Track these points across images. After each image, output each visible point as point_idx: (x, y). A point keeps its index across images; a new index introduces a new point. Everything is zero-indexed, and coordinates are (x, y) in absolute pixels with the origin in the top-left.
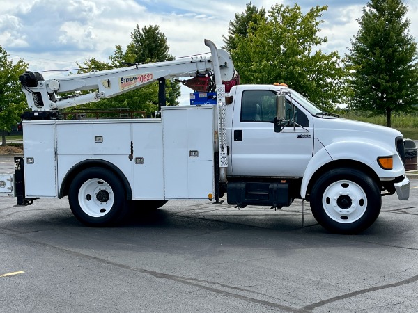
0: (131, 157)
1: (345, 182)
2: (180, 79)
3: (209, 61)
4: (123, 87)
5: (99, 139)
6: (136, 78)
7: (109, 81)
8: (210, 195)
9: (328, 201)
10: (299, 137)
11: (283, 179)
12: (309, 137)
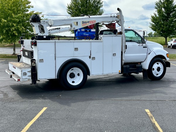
0: (90, 57)
1: (157, 62)
2: (104, 23)
3: (117, 17)
4: (83, 25)
5: (76, 49)
6: (89, 22)
7: (77, 23)
8: (120, 71)
9: (154, 69)
10: (144, 47)
11: (139, 63)
12: (146, 47)
